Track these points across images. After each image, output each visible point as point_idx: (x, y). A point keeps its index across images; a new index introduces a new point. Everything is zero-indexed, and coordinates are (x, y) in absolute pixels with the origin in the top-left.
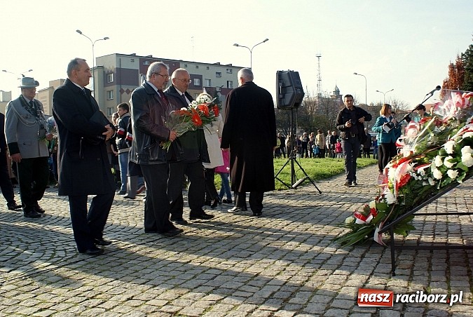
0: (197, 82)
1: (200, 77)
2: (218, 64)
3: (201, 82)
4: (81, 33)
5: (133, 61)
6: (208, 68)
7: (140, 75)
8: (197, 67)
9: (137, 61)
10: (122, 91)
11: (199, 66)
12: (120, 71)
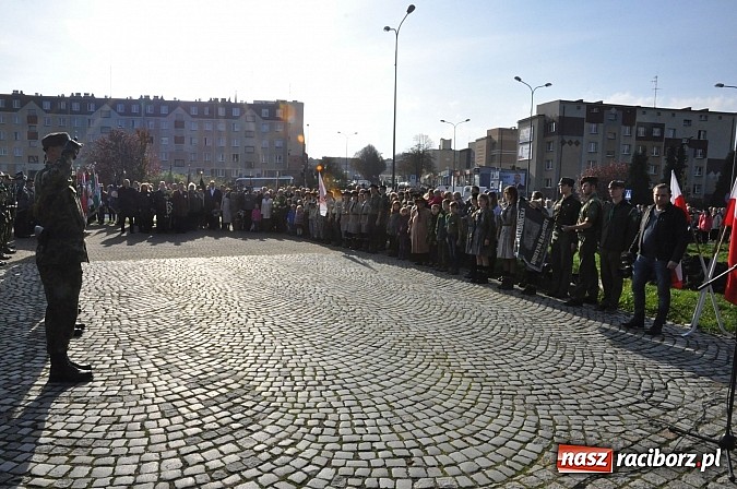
0: (656, 132)
1: (662, 127)
2: (688, 110)
3: (662, 132)
4: (520, 80)
5: (579, 108)
6: (674, 115)
7: (586, 125)
8: (659, 114)
9: (584, 108)
10: (563, 143)
11: (662, 113)
12: (563, 120)
